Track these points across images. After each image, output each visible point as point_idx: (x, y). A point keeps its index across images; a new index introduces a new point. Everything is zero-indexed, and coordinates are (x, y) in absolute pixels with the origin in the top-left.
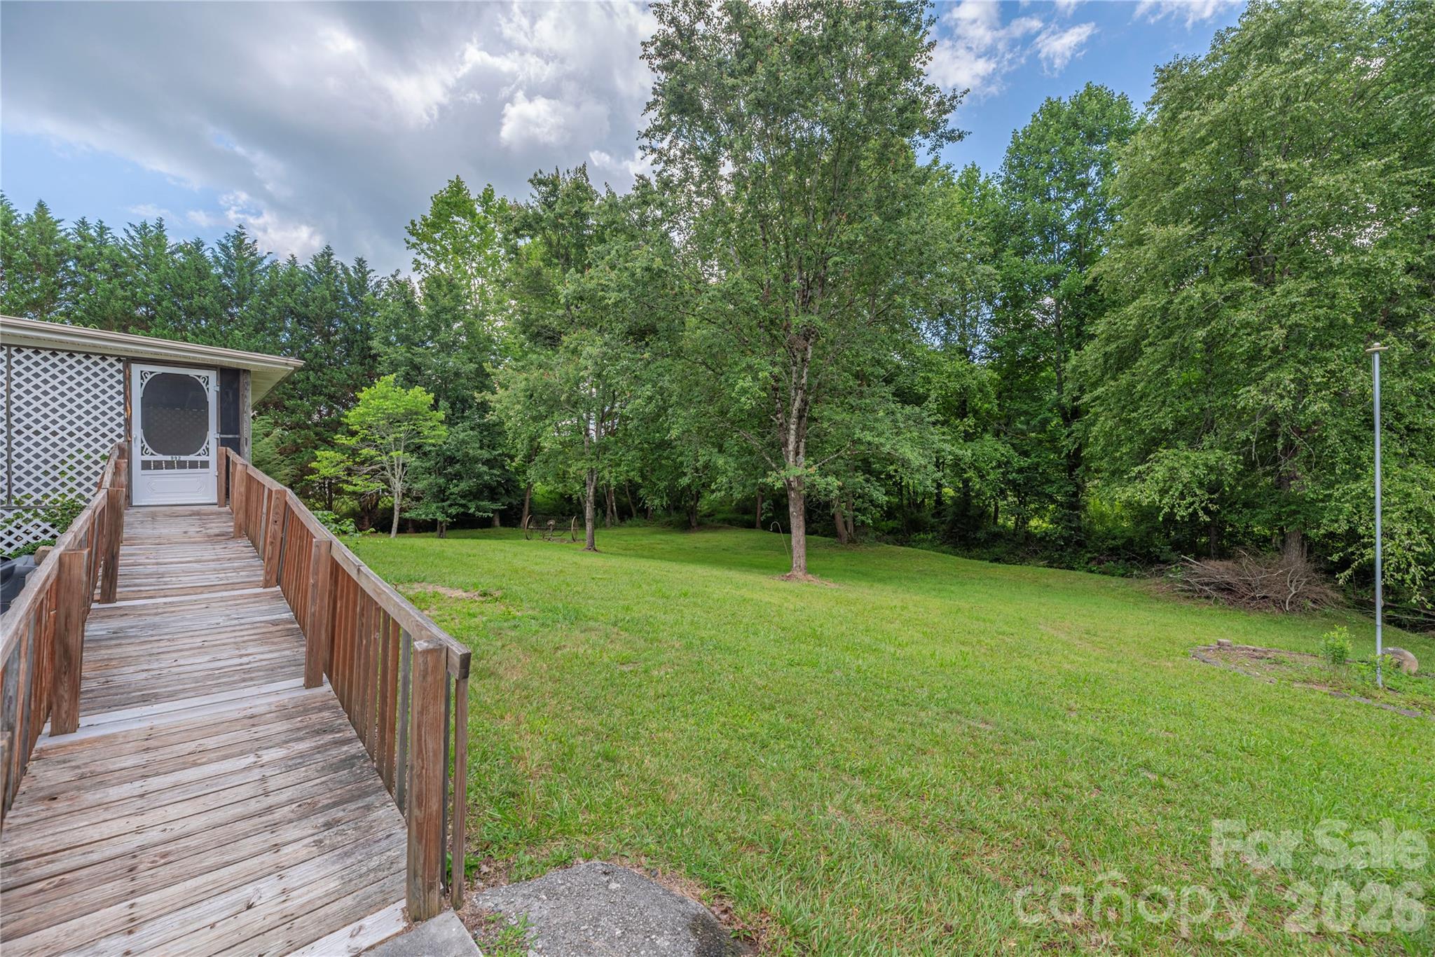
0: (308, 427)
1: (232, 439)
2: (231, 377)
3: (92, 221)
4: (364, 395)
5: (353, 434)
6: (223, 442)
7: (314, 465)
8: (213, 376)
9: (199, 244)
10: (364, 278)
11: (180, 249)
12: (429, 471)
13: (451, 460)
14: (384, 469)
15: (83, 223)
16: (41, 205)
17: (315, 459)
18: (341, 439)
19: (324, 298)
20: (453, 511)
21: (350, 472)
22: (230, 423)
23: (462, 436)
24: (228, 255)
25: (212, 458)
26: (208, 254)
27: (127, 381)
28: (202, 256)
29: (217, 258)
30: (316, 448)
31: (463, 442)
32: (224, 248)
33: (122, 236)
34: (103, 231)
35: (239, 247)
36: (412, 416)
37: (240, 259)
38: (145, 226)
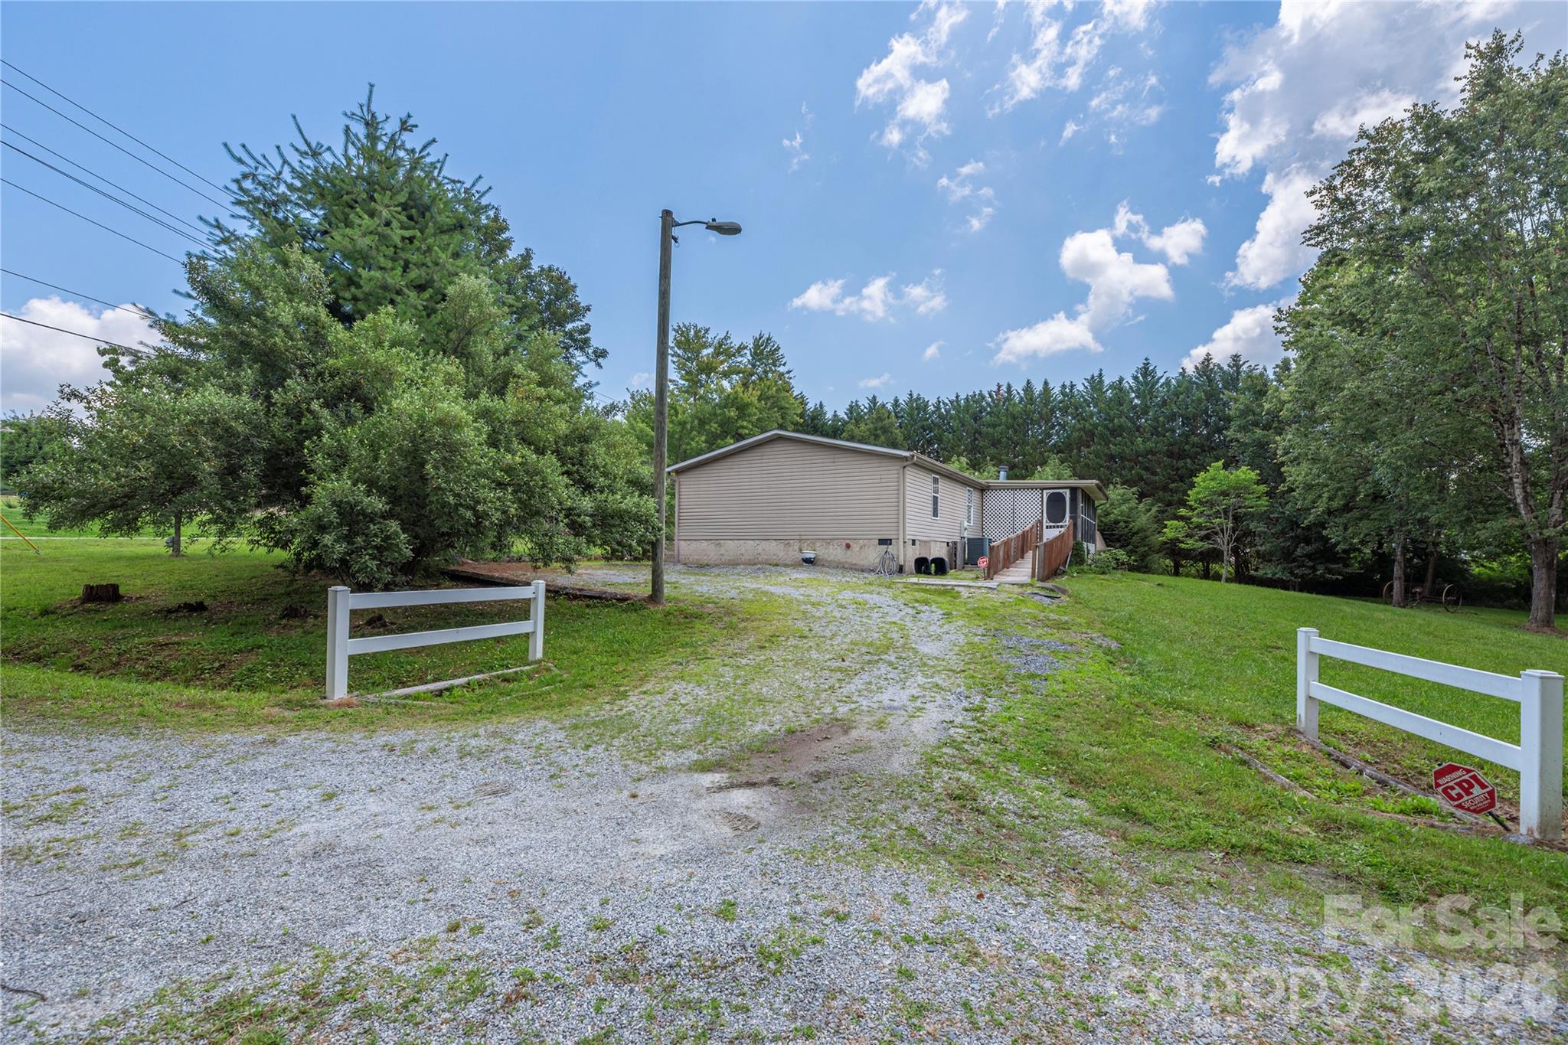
1: (1074, 518)
2: (1074, 490)
3: (1068, 384)
4: (1199, 478)
5: (1190, 507)
6: (1071, 518)
8: (1068, 491)
9: (1121, 380)
11: (1110, 387)
15: (1063, 386)
18: (1183, 512)
22: (1073, 509)
24: (1138, 382)
25: (1067, 523)
26: (1126, 385)
27: (1042, 497)
28: (1123, 388)
29: (1131, 387)
32: (1135, 378)
33: (1081, 388)
34: (1072, 386)
35: (1145, 376)
36: (1240, 490)
37: (1146, 383)
38: (1093, 377)
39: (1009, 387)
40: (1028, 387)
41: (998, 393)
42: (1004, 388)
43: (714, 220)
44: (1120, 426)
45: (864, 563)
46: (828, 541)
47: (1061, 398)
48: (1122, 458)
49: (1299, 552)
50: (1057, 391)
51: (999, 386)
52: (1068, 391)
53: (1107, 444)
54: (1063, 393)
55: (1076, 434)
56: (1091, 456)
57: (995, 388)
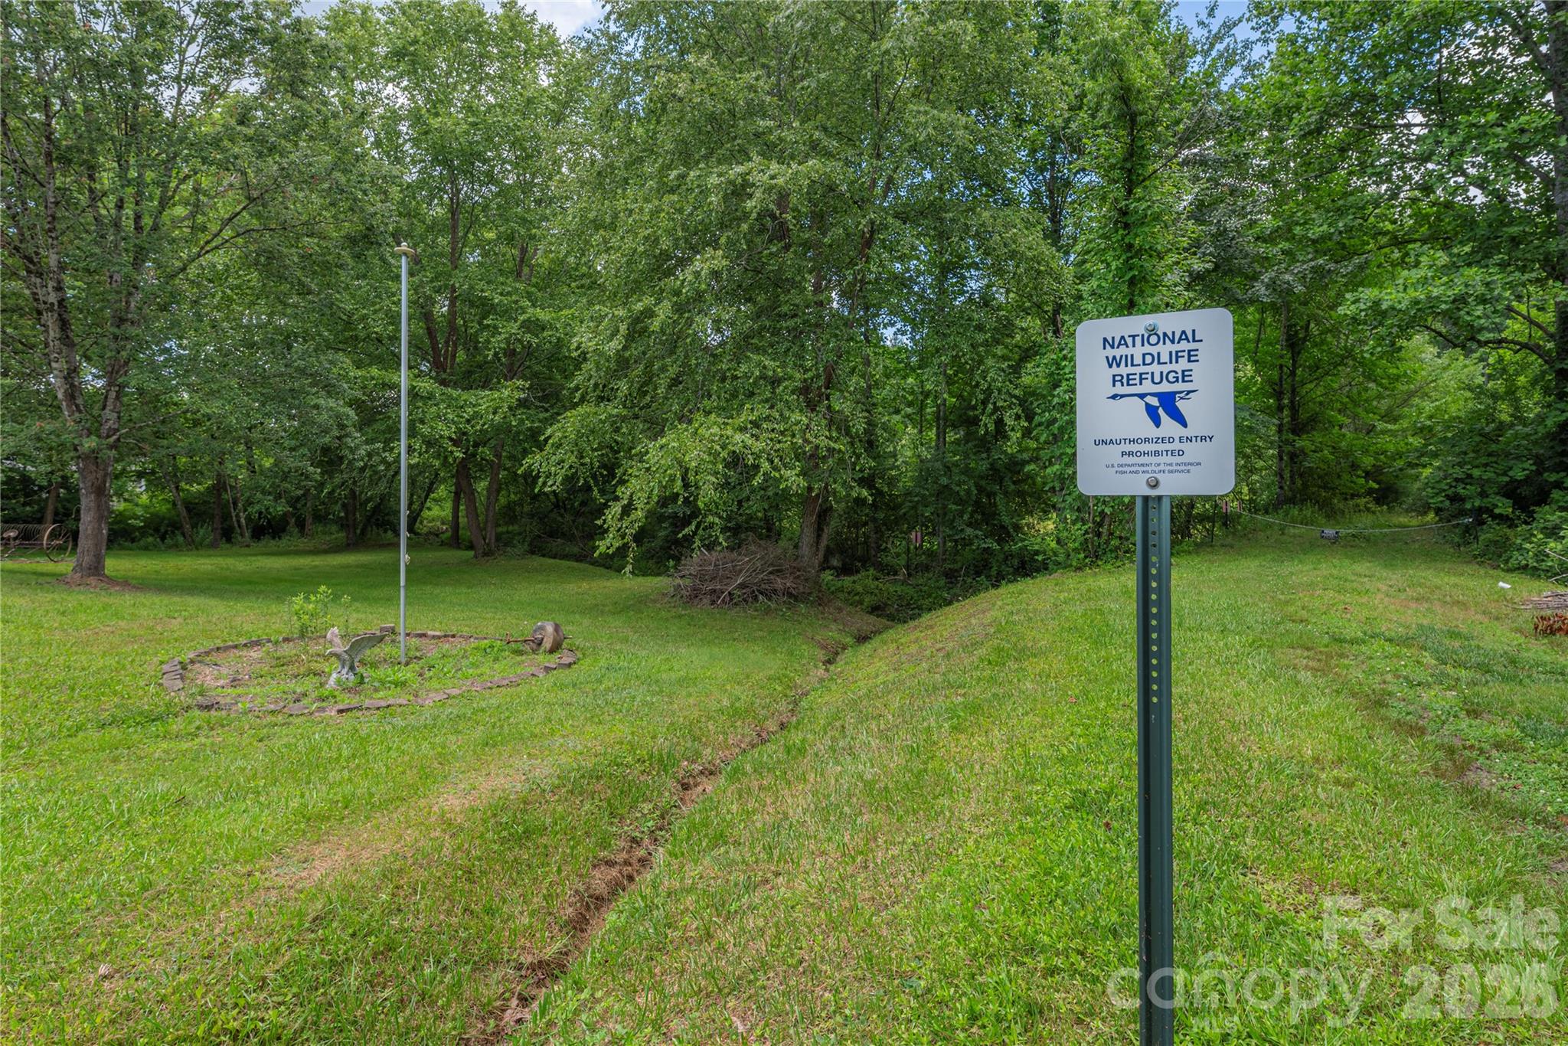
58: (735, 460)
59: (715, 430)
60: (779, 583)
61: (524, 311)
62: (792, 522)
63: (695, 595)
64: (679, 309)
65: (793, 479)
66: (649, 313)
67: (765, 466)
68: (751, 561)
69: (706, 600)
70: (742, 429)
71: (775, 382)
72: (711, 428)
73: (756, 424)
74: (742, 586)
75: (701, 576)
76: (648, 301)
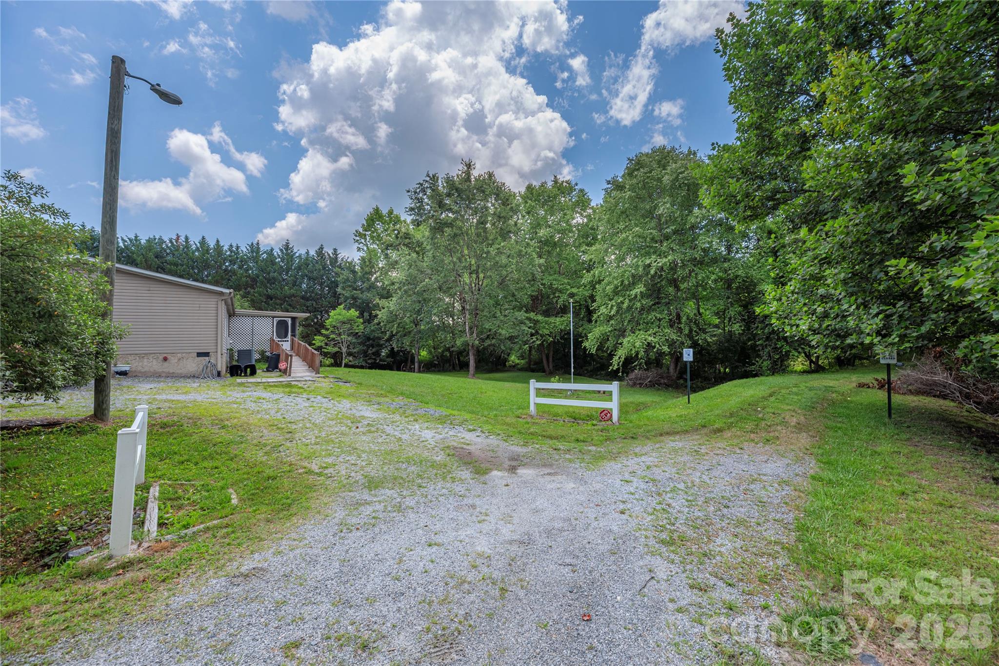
0: (312, 326)
1: (293, 335)
2: (294, 319)
3: (234, 245)
4: (332, 313)
5: (327, 329)
6: (292, 335)
7: (314, 342)
8: (290, 319)
9: (272, 250)
10: (336, 258)
11: (265, 252)
12: (360, 344)
13: (369, 339)
14: (339, 343)
15: (231, 245)
16: (218, 241)
17: (314, 339)
18: (323, 331)
19: (320, 269)
20: (369, 361)
21: (326, 344)
22: (293, 331)
23: (372, 328)
24: (283, 253)
25: (289, 339)
26: (275, 253)
27: (273, 322)
28: (273, 255)
29: (279, 255)
30: (315, 335)
31: (373, 331)
32: (281, 250)
33: (245, 250)
34: (238, 247)
35: (287, 249)
36: (350, 321)
37: (287, 254)
38: (252, 244)
39: (187, 238)
40: (203, 241)
41: (177, 240)
42: (182, 239)
43: (158, 85)
44: (274, 278)
45: (183, 371)
46: (142, 356)
47: (228, 253)
48: (276, 298)
49: (370, 352)
50: (226, 248)
51: (178, 237)
52: (235, 251)
53: (266, 287)
54: (231, 250)
55: (244, 279)
56: (256, 295)
57: (175, 237)
58: (649, 344)
59: (643, 336)
60: (662, 381)
61: (567, 290)
62: (667, 360)
63: (634, 385)
64: (630, 301)
65: (666, 349)
66: (622, 303)
67: (657, 346)
68: (652, 374)
69: (638, 386)
70: (650, 335)
71: (660, 320)
72: (642, 335)
73: (655, 334)
74: (650, 382)
75: (636, 378)
76: (621, 299)
